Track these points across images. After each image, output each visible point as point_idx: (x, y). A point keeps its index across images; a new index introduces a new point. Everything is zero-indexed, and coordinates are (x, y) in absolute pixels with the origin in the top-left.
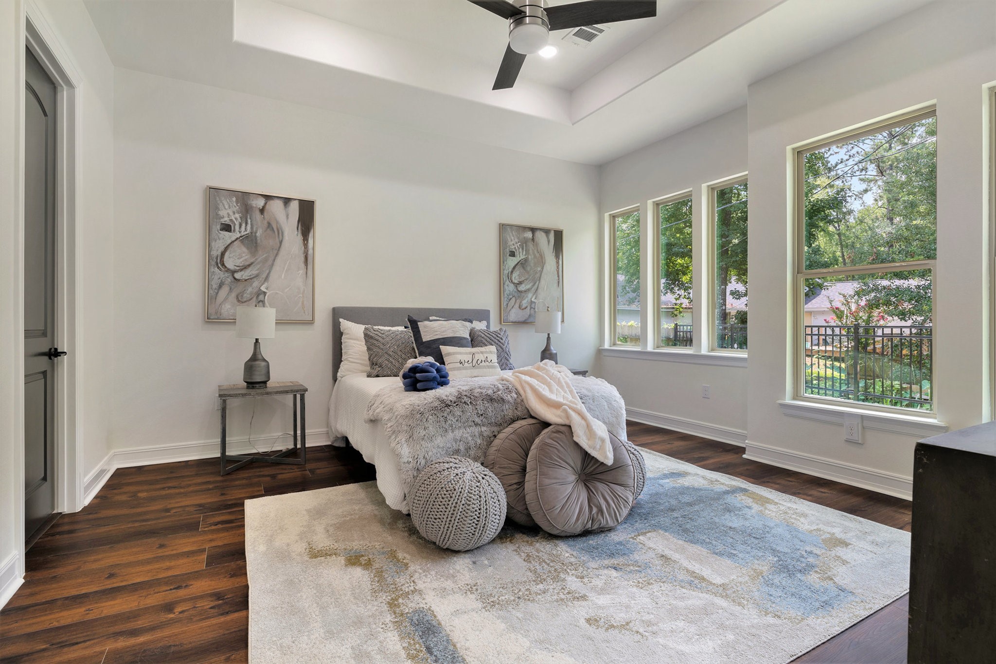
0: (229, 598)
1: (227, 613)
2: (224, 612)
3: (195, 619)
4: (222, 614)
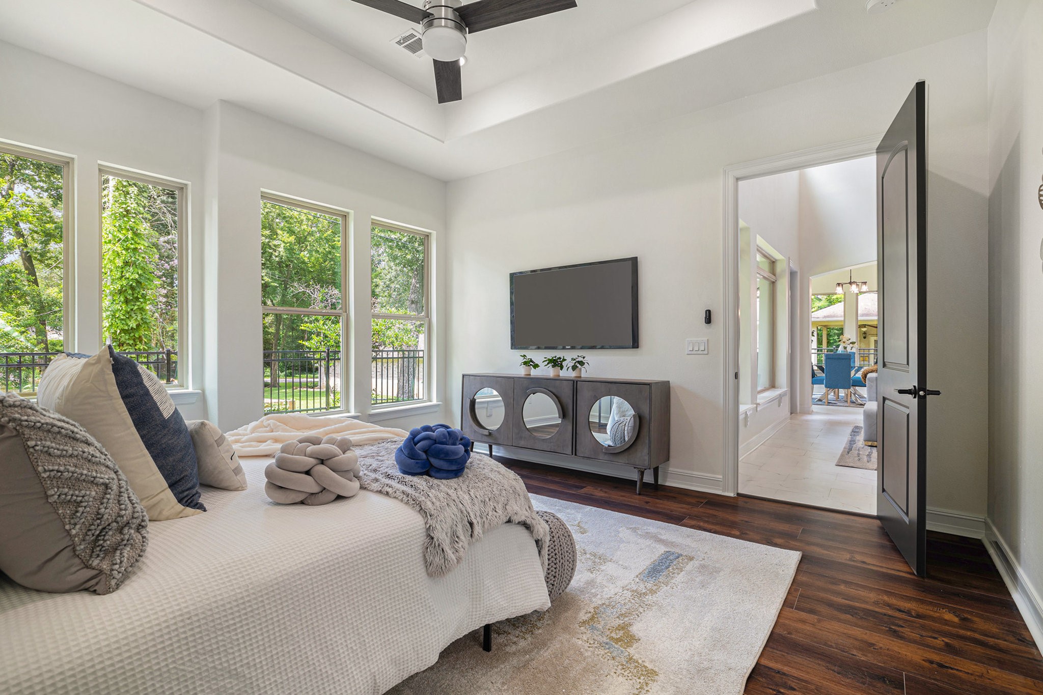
0: (771, 689)
1: (779, 672)
2: (782, 676)
3: (813, 687)
4: (784, 674)
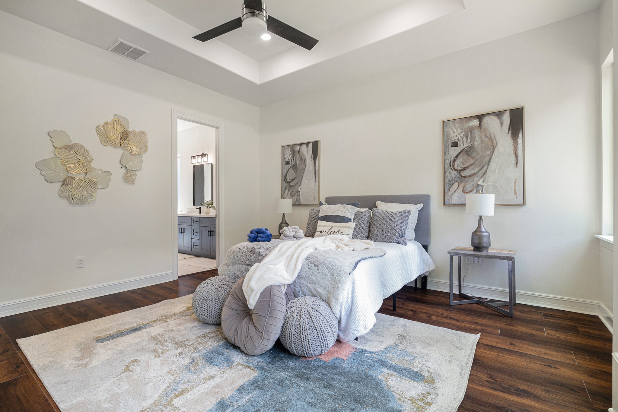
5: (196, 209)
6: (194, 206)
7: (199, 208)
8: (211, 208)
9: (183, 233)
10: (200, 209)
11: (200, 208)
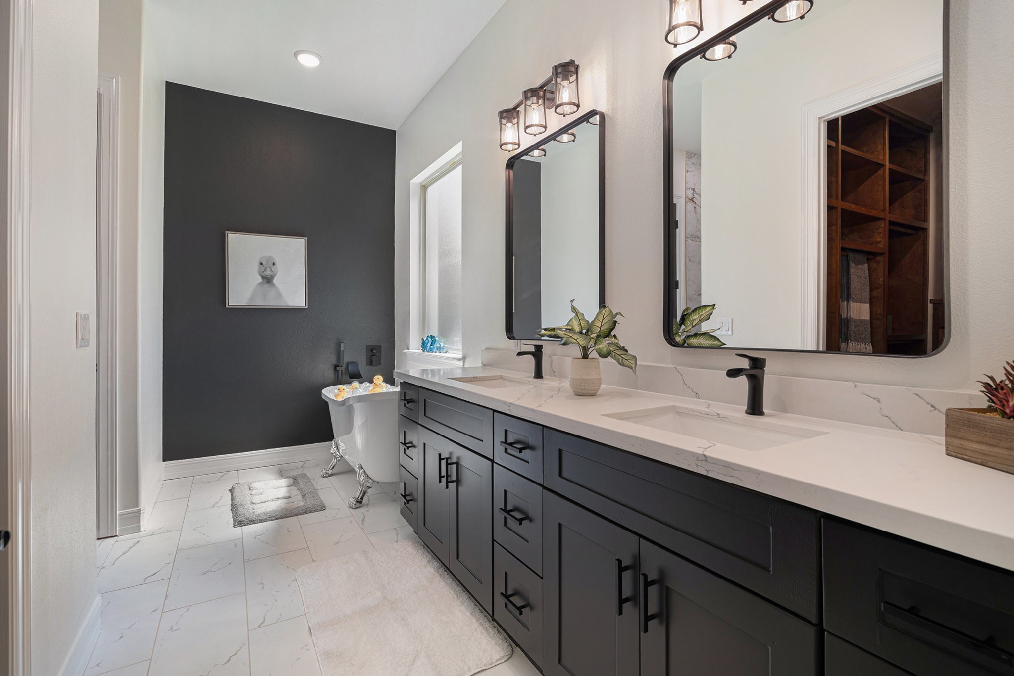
5: (520, 354)
6: (509, 338)
7: (533, 349)
8: (609, 359)
9: (453, 486)
10: (537, 353)
11: (539, 349)
